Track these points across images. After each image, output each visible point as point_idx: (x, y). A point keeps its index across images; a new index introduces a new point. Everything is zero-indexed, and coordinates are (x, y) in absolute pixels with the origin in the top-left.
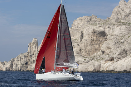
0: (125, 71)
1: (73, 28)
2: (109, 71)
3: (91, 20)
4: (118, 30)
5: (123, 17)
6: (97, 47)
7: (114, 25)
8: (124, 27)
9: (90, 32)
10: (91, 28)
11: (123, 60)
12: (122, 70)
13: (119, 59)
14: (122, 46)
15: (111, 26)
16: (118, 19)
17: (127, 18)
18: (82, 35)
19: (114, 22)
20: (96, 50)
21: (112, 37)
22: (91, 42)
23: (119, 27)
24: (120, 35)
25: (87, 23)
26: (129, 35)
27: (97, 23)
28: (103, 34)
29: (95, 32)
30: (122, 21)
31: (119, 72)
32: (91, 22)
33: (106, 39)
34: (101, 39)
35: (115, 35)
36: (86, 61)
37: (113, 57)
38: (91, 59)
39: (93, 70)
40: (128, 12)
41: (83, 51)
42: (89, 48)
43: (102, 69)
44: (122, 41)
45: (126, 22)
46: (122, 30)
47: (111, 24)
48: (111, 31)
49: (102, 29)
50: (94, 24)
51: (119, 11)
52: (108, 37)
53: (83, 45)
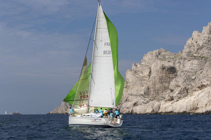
0: (184, 112)
1: (142, 63)
2: (168, 112)
3: (159, 54)
4: (189, 65)
5: (196, 50)
6: (167, 85)
7: (185, 59)
8: (196, 62)
9: (158, 68)
10: (160, 63)
11: (183, 100)
12: (182, 111)
13: (179, 98)
14: (192, 84)
15: (182, 61)
16: (190, 52)
17: (201, 52)
18: (150, 72)
19: (186, 56)
20: (166, 88)
21: (182, 74)
22: (160, 80)
23: (191, 62)
24: (192, 71)
25: (155, 57)
26: (202, 71)
27: (167, 57)
28: (172, 70)
29: (163, 68)
30: (194, 55)
31: (179, 113)
32: (159, 57)
33: (176, 75)
34: (171, 76)
35: (186, 71)
36: (145, 102)
37: (173, 97)
38: (152, 99)
39: (151, 112)
40: (201, 44)
41: (152, 89)
42: (158, 86)
43: (160, 111)
44: (193, 77)
45: (199, 55)
46: (194, 66)
47: (181, 58)
48: (181, 66)
49: (171, 64)
50: (164, 59)
51: (192, 44)
52: (178, 73)
53: (151, 83)
